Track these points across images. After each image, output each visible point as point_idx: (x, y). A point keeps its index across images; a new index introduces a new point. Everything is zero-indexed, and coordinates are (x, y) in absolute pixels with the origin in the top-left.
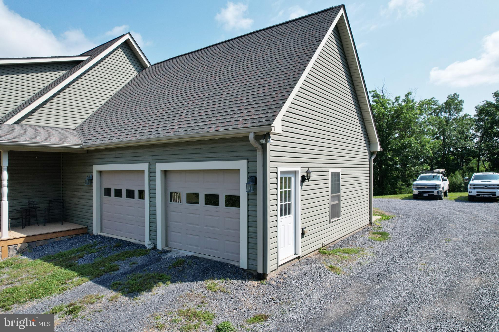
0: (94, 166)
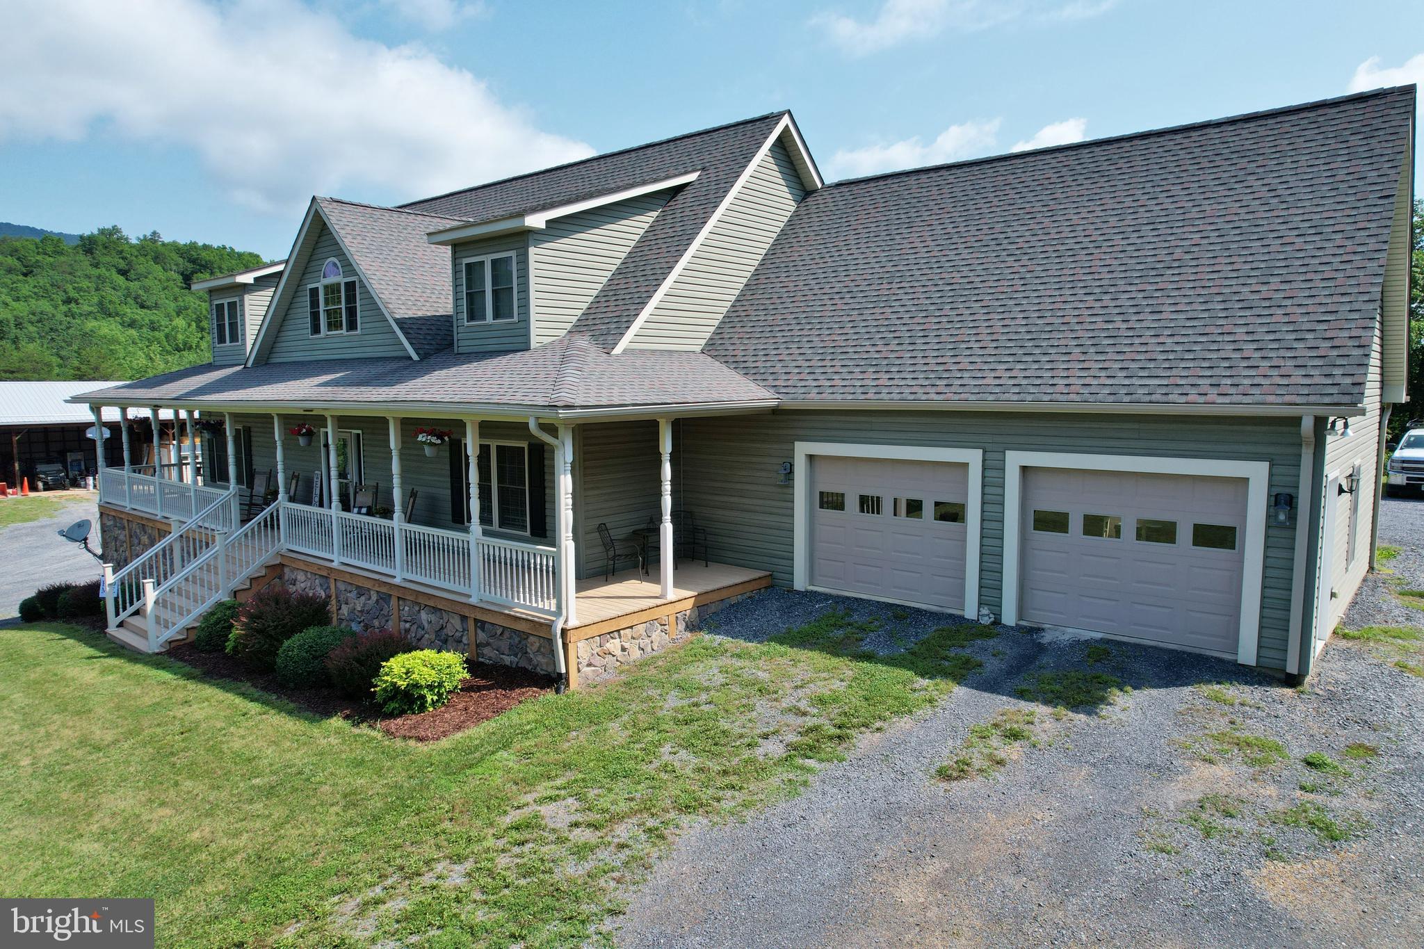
0: (797, 444)
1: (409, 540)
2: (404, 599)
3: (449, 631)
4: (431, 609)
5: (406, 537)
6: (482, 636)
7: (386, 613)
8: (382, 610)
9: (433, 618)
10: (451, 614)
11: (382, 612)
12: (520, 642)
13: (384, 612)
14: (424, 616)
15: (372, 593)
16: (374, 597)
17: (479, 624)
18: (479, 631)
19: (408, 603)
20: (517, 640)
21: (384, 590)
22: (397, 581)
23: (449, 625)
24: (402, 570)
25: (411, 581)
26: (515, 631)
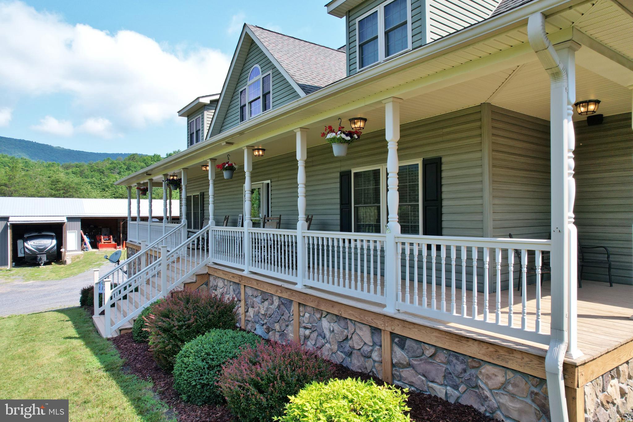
1: (311, 246)
2: (305, 305)
3: (356, 343)
4: (335, 318)
5: (309, 244)
6: (400, 355)
7: (286, 318)
8: (283, 315)
9: (336, 327)
10: (358, 324)
11: (282, 317)
12: (465, 371)
13: (286, 317)
14: (325, 324)
15: (274, 298)
16: (276, 302)
17: (396, 340)
18: (397, 349)
19: (309, 309)
20: (459, 367)
21: (285, 295)
22: (298, 287)
23: (355, 337)
24: (304, 276)
25: (311, 288)
26: (456, 355)
